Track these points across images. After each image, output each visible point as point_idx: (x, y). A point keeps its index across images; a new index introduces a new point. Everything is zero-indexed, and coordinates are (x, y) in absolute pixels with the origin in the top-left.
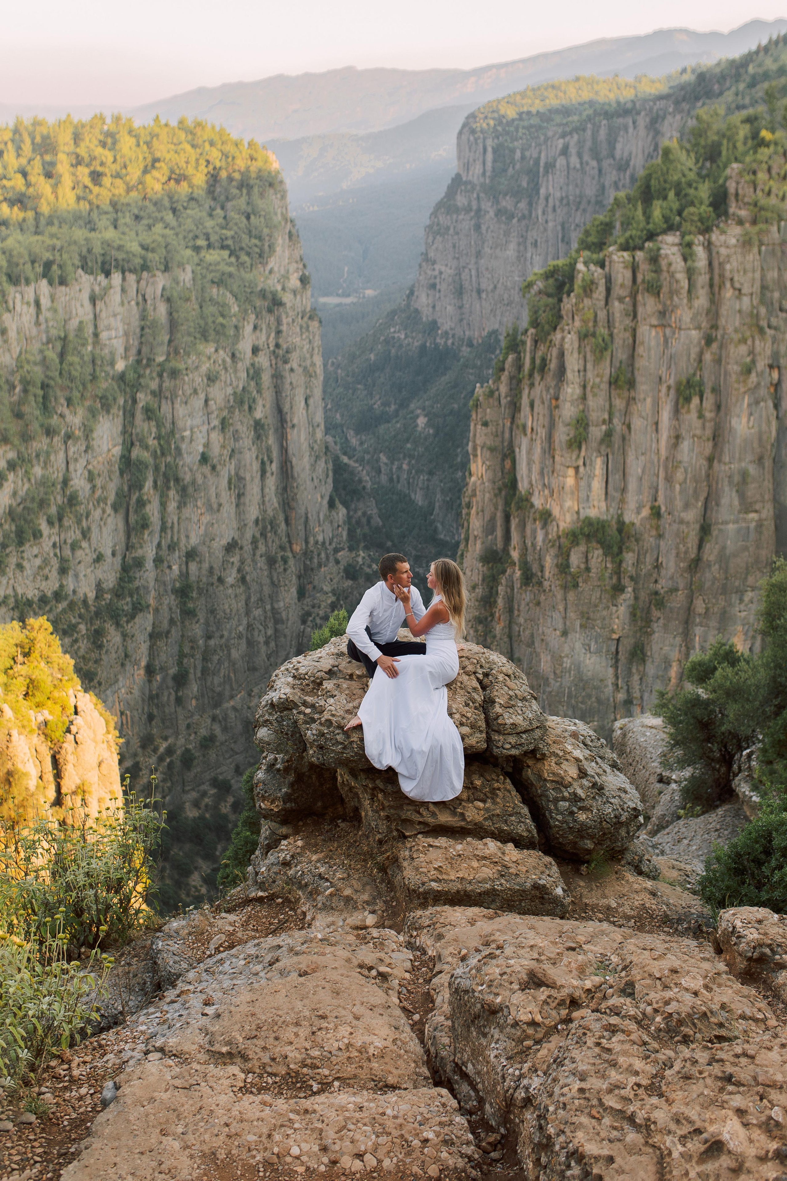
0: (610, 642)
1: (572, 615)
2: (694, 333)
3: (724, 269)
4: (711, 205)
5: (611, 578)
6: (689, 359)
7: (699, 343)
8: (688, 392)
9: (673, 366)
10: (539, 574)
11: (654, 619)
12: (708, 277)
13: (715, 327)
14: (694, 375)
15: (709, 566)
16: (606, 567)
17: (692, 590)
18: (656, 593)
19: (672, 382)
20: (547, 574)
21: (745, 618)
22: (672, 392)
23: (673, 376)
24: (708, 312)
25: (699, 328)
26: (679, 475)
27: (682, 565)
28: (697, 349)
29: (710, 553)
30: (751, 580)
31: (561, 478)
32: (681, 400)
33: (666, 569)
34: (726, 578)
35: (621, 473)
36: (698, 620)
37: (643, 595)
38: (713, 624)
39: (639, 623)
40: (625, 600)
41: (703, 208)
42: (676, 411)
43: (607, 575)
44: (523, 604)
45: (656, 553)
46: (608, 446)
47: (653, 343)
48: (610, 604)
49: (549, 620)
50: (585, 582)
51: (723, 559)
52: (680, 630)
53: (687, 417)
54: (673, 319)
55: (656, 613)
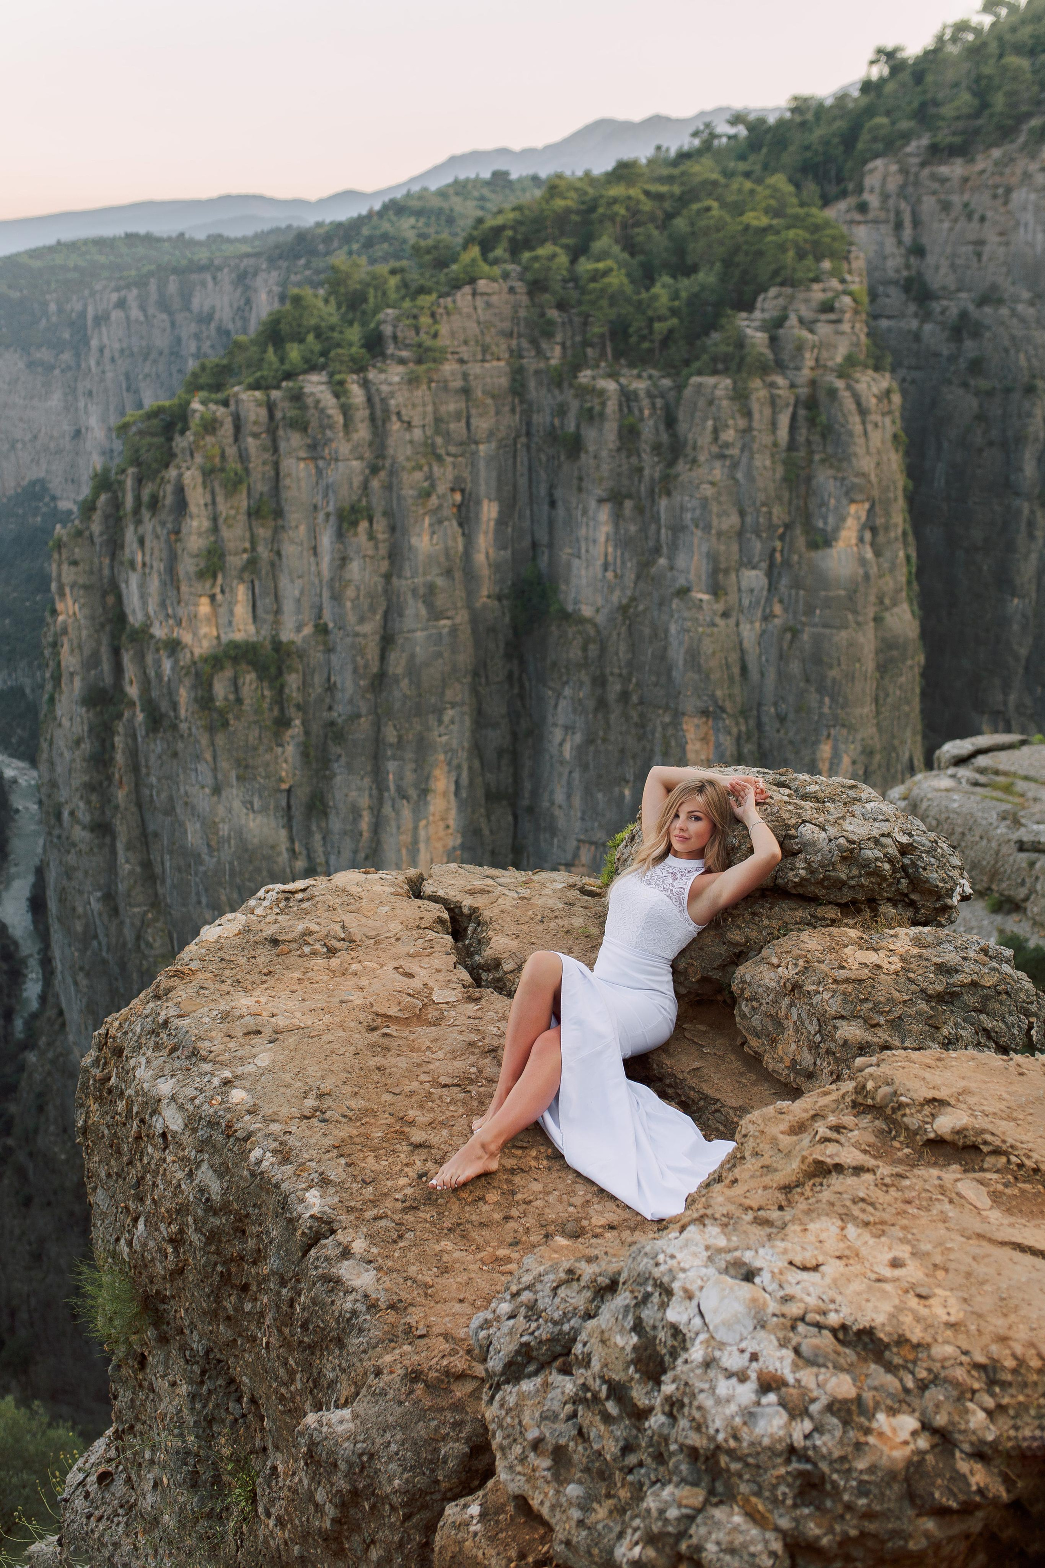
0: (278, 795)
1: (224, 765)
2: (356, 464)
3: (387, 405)
4: (362, 346)
5: (271, 710)
6: (351, 487)
7: (362, 472)
8: (353, 517)
9: (331, 494)
10: (172, 714)
11: (333, 758)
12: (367, 413)
13: (381, 456)
14: (359, 500)
15: (397, 681)
16: (263, 696)
17: (377, 715)
18: (332, 724)
19: (331, 508)
20: (183, 713)
21: (447, 744)
22: (333, 519)
23: (331, 504)
24: (371, 444)
25: (361, 458)
26: (350, 593)
27: (362, 683)
28: (361, 478)
29: (397, 663)
30: (449, 694)
31: (192, 608)
32: (345, 525)
33: (343, 690)
34: (420, 695)
35: (272, 596)
36: (389, 753)
37: (316, 728)
38: (409, 755)
39: (314, 766)
40: (292, 737)
41: (354, 350)
42: (340, 535)
43: (265, 706)
44: (153, 758)
45: (326, 670)
46: (252, 573)
47: (302, 474)
48: (274, 745)
49: (193, 775)
50: (237, 718)
51: (413, 670)
52: (369, 768)
53: (354, 540)
54: (327, 451)
55: (335, 750)
